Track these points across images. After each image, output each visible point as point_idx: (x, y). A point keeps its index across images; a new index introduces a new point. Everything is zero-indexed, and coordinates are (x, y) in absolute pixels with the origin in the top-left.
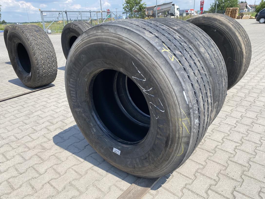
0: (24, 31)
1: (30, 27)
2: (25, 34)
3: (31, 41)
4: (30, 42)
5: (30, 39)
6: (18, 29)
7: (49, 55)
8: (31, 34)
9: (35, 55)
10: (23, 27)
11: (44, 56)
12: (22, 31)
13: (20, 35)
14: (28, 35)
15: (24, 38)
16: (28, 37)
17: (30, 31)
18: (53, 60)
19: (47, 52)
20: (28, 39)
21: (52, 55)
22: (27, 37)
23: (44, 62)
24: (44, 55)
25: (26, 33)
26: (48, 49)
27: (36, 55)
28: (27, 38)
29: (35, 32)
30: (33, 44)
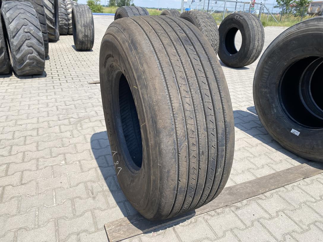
0: (198, 16)
2: (198, 20)
4: (201, 28)
5: (201, 25)
6: (192, 14)
7: (214, 43)
8: (203, 20)
10: (196, 13)
12: (196, 17)
13: (192, 20)
14: (201, 21)
15: (196, 23)
16: (201, 23)
17: (203, 17)
18: (215, 48)
19: (213, 40)
21: (216, 43)
26: (214, 37)
28: (199, 24)
29: (207, 19)
30: (203, 30)
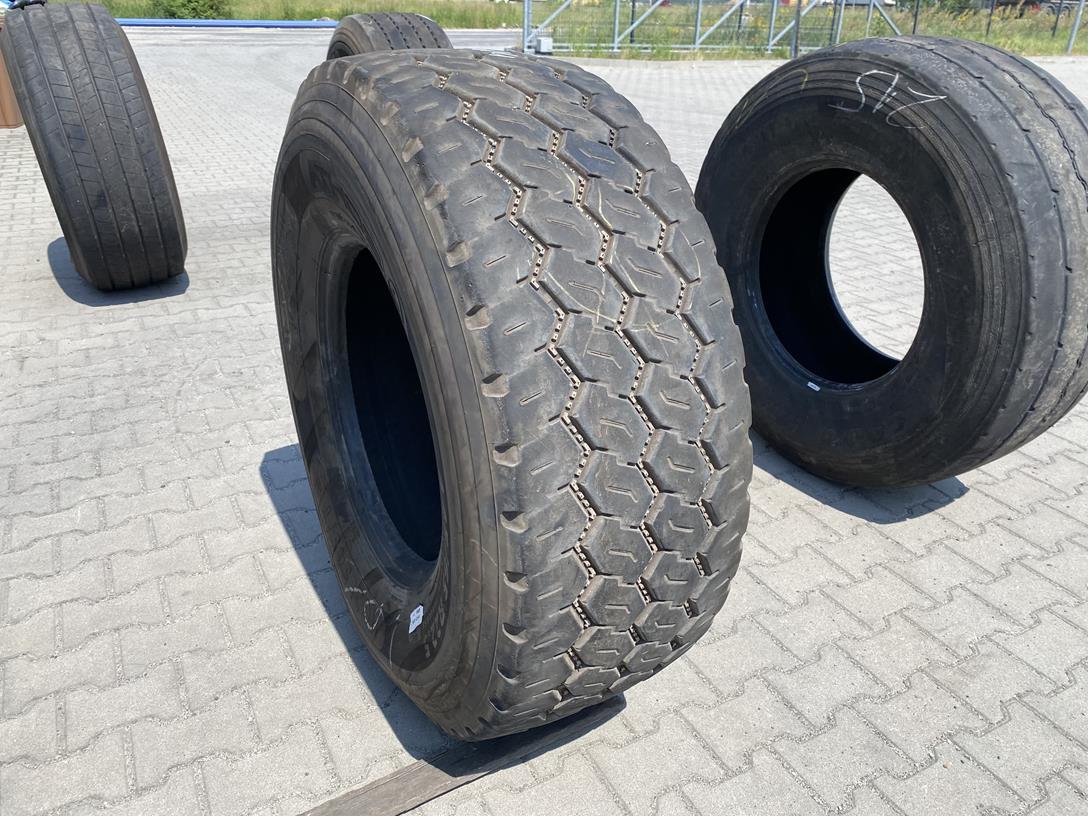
0: (447, 146)
1: (518, 101)
3: (508, 310)
4: (490, 333)
5: (495, 282)
7: (682, 498)
8: (525, 206)
9: (511, 516)
11: (622, 522)
14: (484, 223)
15: (420, 247)
16: (481, 248)
17: (514, 151)
20: (466, 278)
22: (465, 252)
23: (603, 596)
24: (623, 506)
25: (454, 191)
26: (688, 422)
27: (534, 512)
28: (459, 265)
29: (572, 180)
30: (527, 358)
